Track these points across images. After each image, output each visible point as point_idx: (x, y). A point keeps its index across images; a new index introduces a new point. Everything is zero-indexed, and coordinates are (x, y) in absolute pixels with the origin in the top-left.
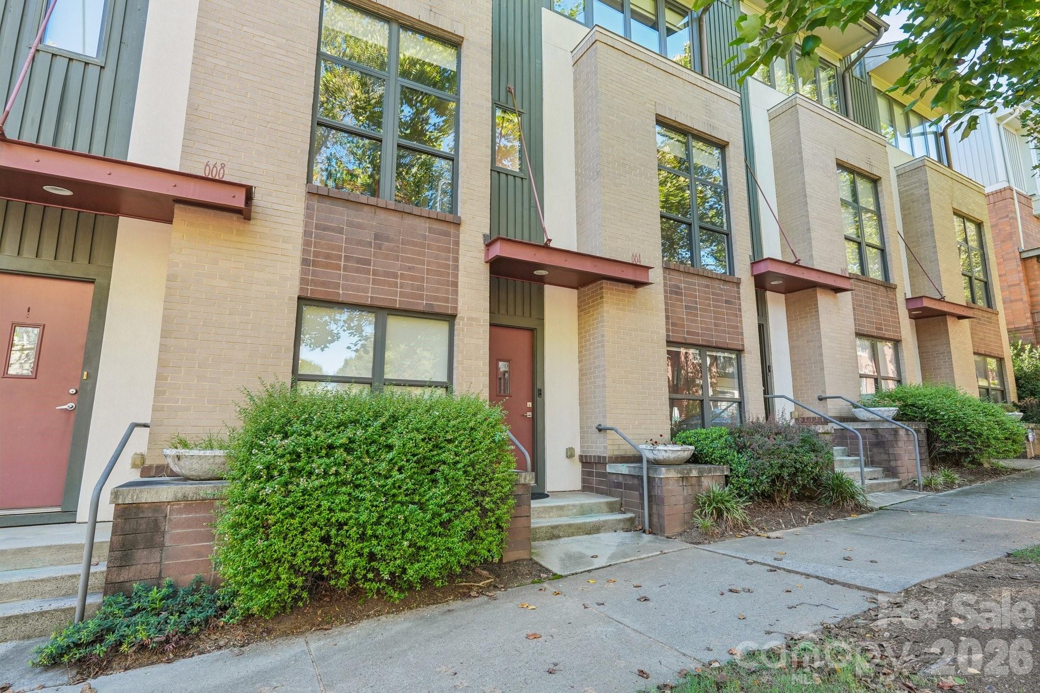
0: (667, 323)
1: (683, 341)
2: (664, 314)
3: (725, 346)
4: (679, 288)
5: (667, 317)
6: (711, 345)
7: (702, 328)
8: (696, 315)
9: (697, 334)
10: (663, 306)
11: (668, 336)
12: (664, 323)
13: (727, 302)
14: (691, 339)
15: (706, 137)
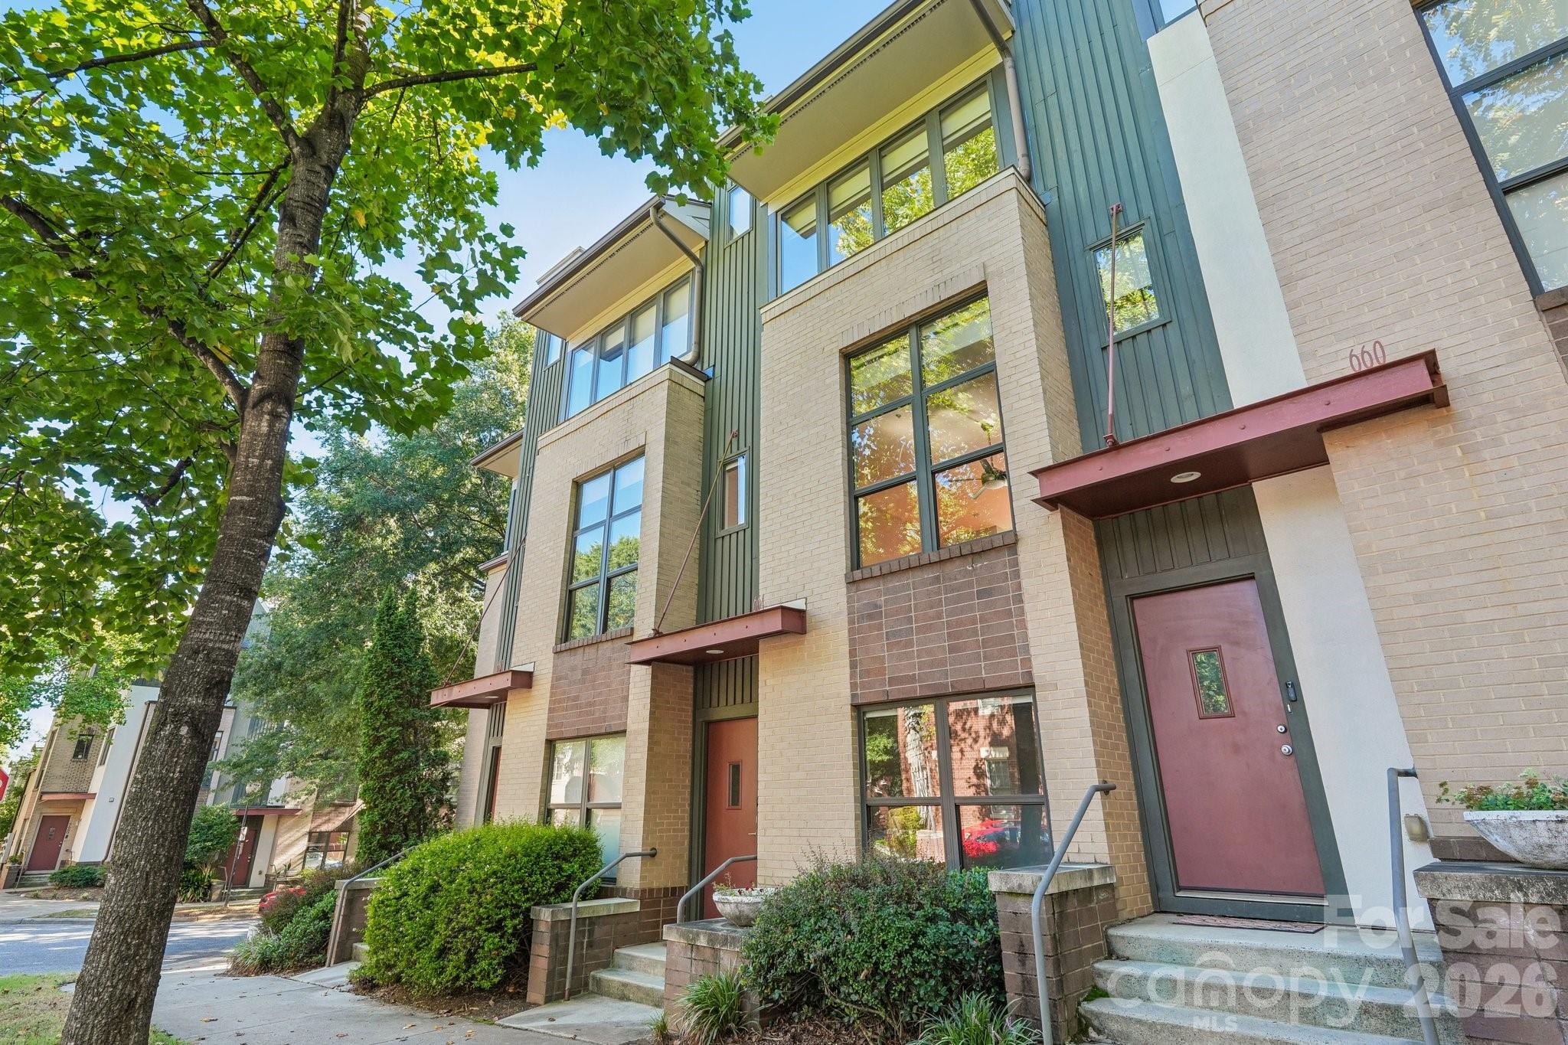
0: (852, 676)
1: (884, 698)
2: (847, 661)
3: (979, 687)
4: (876, 606)
5: (853, 665)
6: (943, 692)
7: (921, 666)
8: (909, 644)
9: (912, 679)
10: (846, 648)
11: (854, 696)
12: (848, 676)
13: (981, 594)
14: (896, 691)
15: (939, 307)
